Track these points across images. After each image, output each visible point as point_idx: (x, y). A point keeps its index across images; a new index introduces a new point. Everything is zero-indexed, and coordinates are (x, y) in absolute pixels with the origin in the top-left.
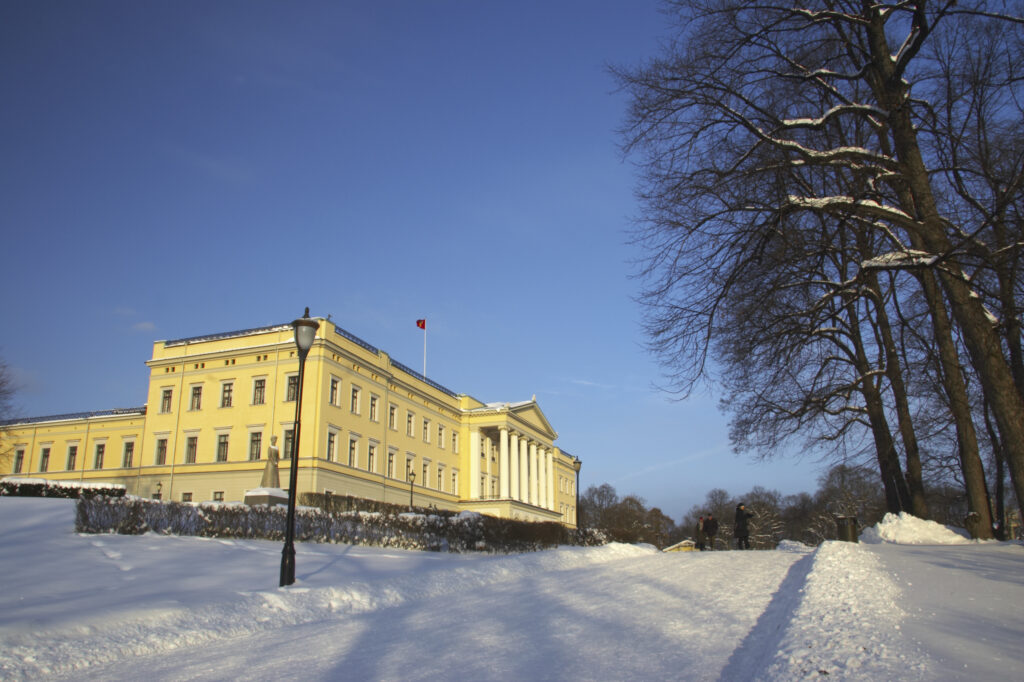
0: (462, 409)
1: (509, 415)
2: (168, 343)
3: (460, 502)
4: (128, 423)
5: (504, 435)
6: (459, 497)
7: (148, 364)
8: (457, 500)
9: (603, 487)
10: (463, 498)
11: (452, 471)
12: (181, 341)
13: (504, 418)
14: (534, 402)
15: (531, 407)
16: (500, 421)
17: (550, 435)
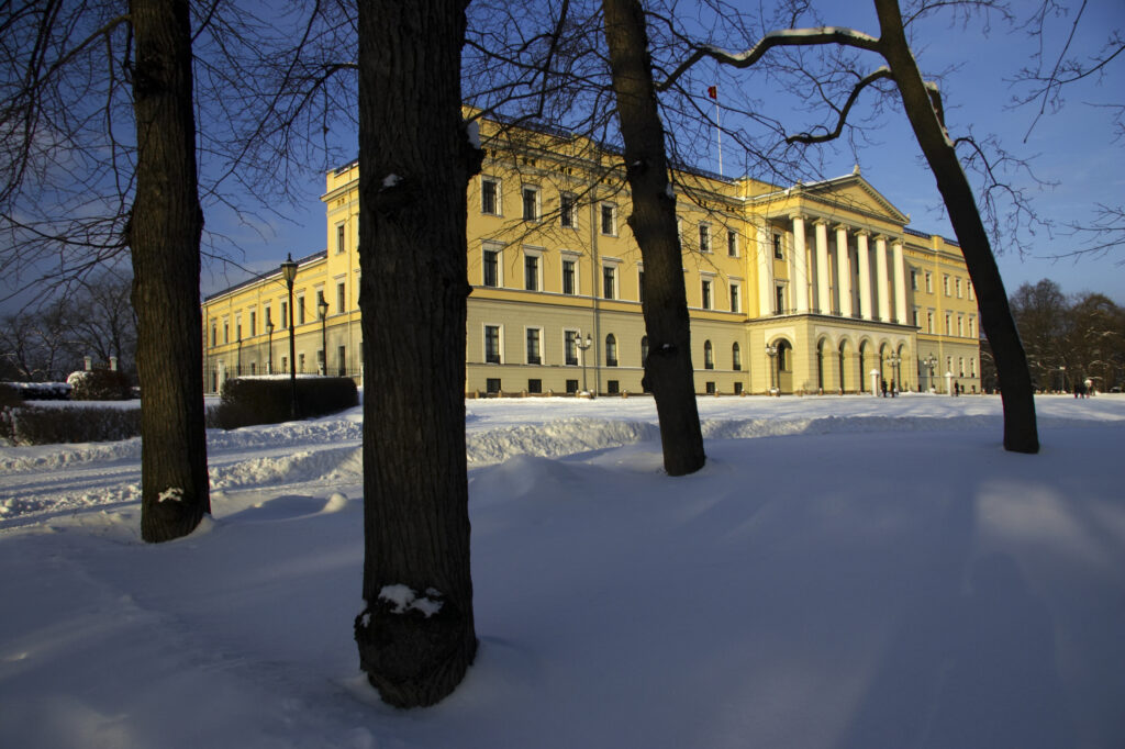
0: (743, 198)
1: (804, 197)
2: (337, 171)
3: (747, 321)
4: (316, 271)
5: (799, 226)
6: (745, 315)
7: (323, 200)
8: (742, 319)
9: (1040, 284)
10: (752, 316)
11: (729, 283)
12: (346, 166)
13: (796, 202)
14: (857, 175)
15: (853, 182)
16: (791, 206)
17: (896, 219)
